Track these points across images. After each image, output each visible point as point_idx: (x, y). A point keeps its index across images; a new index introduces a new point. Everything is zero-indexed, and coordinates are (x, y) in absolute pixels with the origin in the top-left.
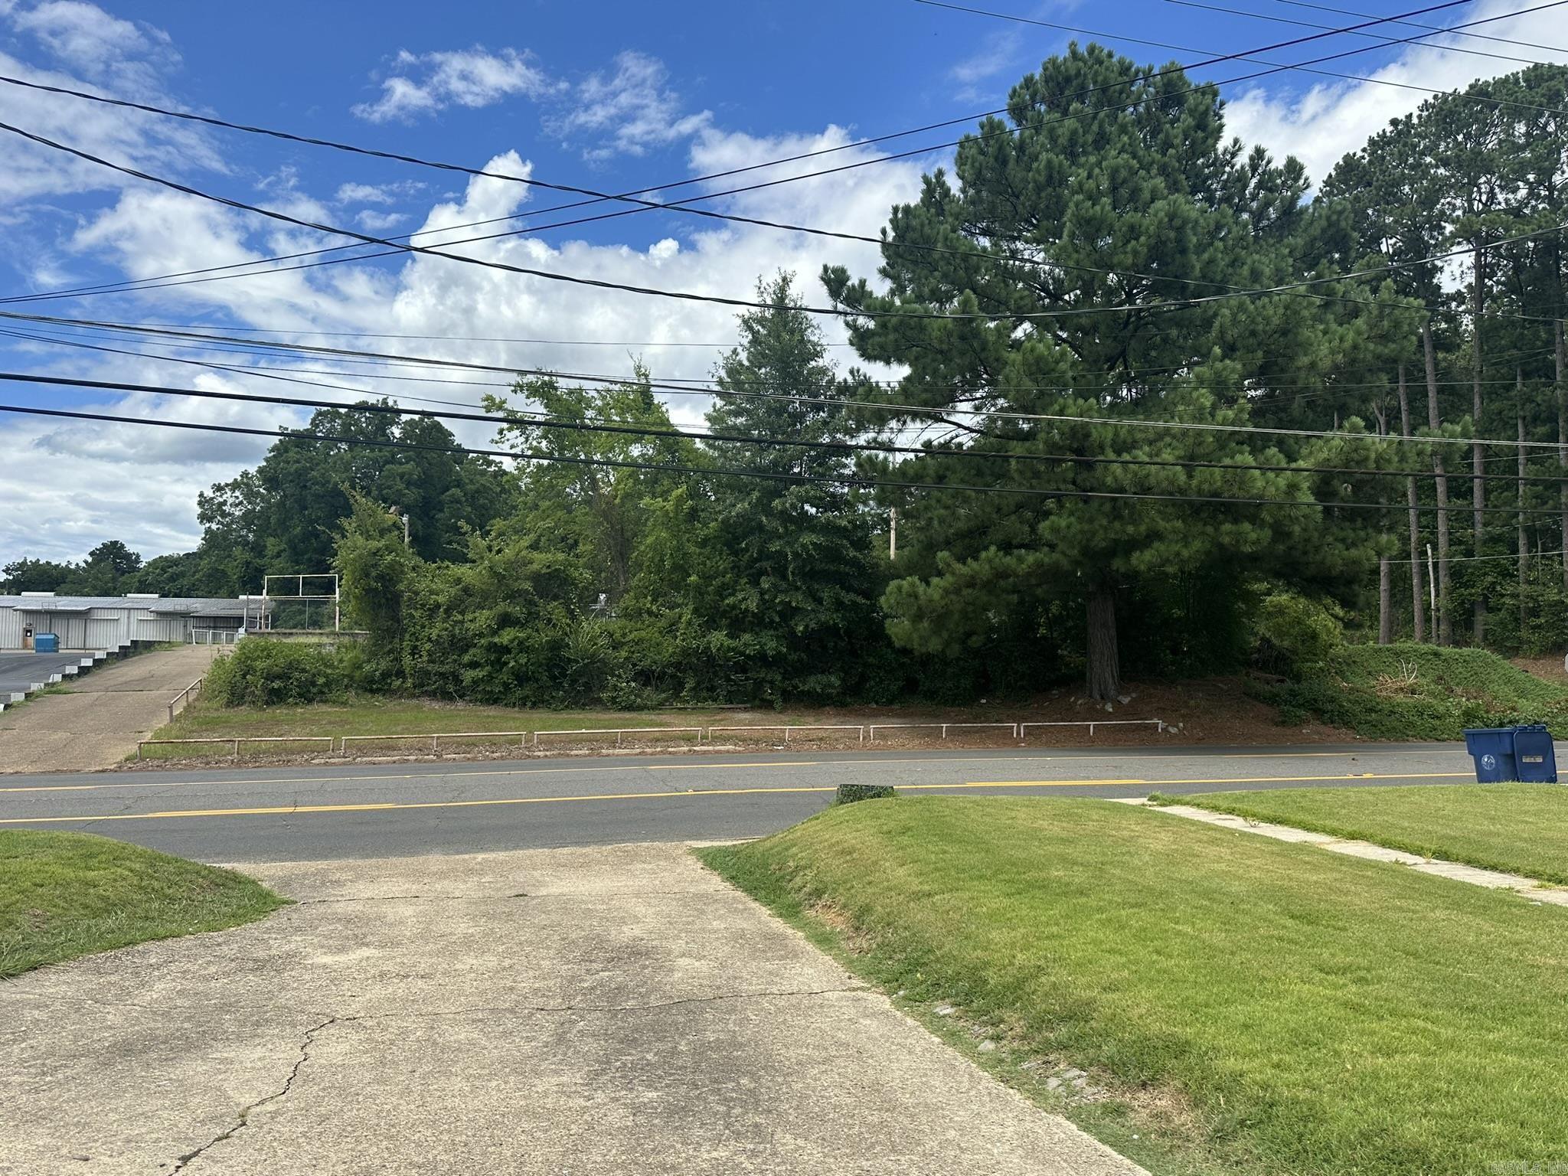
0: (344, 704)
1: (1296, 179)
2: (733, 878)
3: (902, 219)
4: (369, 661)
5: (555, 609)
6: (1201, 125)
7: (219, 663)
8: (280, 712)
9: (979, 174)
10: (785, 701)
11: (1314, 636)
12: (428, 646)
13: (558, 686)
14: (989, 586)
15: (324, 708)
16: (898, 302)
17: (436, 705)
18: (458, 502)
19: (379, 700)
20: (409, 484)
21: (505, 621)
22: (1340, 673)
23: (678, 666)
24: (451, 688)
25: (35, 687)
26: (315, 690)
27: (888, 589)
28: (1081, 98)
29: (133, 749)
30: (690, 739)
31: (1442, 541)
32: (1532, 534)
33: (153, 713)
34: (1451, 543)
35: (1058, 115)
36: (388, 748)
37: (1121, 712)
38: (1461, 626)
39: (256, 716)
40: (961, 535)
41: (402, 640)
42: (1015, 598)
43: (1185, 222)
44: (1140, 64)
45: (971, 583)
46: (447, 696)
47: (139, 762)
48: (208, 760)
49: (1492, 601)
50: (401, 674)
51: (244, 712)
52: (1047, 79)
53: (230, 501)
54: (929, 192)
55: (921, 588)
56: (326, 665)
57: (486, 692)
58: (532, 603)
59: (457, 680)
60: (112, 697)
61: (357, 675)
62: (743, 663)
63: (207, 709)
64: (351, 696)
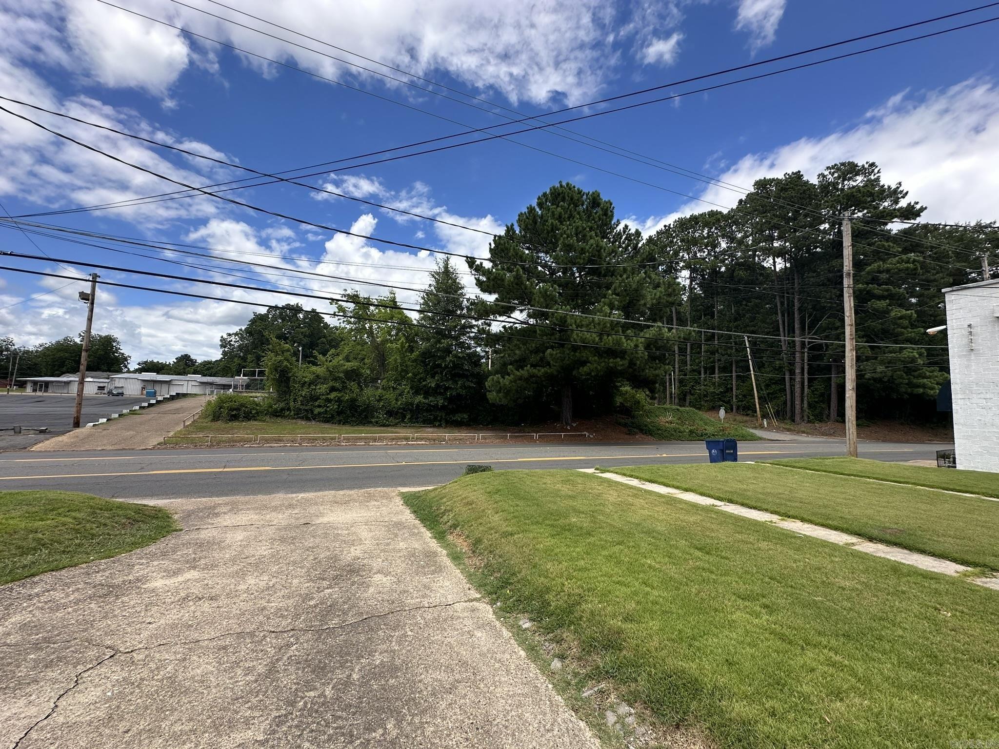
0: (264, 421)
1: (639, 237)
2: (415, 512)
3: (498, 239)
4: (275, 404)
5: (353, 385)
6: (606, 214)
7: (209, 403)
8: (235, 424)
9: (526, 226)
10: (446, 424)
11: (639, 402)
12: (301, 398)
13: (353, 416)
14: (527, 380)
15: (256, 423)
16: (494, 270)
17: (303, 423)
18: (324, 343)
19: (279, 420)
20: (305, 336)
21: (333, 389)
22: (647, 416)
23: (404, 409)
24: (310, 415)
25: (125, 411)
26: (251, 415)
27: (489, 380)
28: (563, 200)
29: (161, 440)
30: (407, 439)
31: (677, 370)
32: (706, 369)
33: (177, 424)
34: (680, 371)
35: (555, 206)
36: (279, 440)
37: (573, 429)
38: (682, 400)
39: (224, 425)
40: (516, 361)
41: (290, 396)
42: (535, 386)
43: (601, 248)
44: (585, 190)
45: (520, 379)
46: (308, 419)
47: (164, 445)
48: (196, 445)
49: (692, 392)
50: (289, 409)
51: (219, 424)
52: (551, 194)
53: (234, 340)
54: (508, 231)
55: (501, 380)
56: (257, 405)
57: (324, 417)
58: (344, 382)
59: (312, 412)
60: (160, 417)
61: (270, 410)
62: (430, 408)
63: (202, 423)
64: (267, 418)
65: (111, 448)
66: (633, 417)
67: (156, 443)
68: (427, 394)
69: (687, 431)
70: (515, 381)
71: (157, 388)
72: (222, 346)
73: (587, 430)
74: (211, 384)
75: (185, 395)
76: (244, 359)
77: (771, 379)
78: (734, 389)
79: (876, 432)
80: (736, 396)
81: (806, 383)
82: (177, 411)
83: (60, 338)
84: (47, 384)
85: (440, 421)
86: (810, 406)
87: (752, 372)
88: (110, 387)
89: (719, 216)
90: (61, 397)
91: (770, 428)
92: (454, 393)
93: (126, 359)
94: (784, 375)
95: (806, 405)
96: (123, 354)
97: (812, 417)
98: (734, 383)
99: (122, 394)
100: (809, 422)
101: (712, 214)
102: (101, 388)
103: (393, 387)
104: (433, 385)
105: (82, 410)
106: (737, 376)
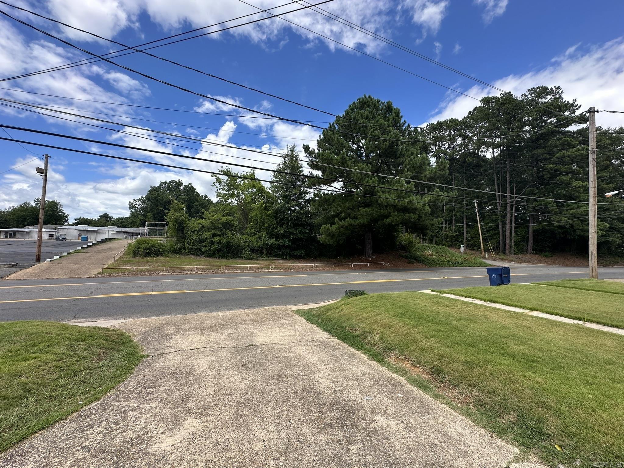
0: (168, 257)
4: (175, 245)
5: (228, 232)
6: (397, 116)
7: (130, 245)
8: (149, 259)
10: (290, 257)
11: (412, 242)
12: (192, 241)
13: (229, 253)
14: (347, 228)
15: (162, 258)
17: (195, 257)
19: (178, 256)
21: (214, 235)
22: (418, 251)
23: (262, 248)
24: (199, 253)
25: (71, 251)
26: (159, 253)
27: (322, 228)
28: (369, 107)
29: (100, 270)
30: (268, 268)
32: (446, 221)
33: (109, 259)
36: (182, 270)
37: (374, 260)
39: (141, 260)
41: (185, 240)
42: (351, 231)
44: (381, 101)
45: (343, 227)
46: (198, 255)
47: (102, 274)
48: (124, 273)
49: (438, 235)
50: (184, 248)
51: (138, 259)
52: (359, 103)
53: (138, 204)
55: (330, 228)
56: (163, 246)
57: (209, 254)
58: (222, 230)
59: (200, 250)
60: (96, 254)
61: (172, 249)
62: (279, 247)
63: (126, 258)
64: (170, 254)
65: (64, 277)
66: (409, 252)
67: (96, 273)
68: (278, 237)
69: (446, 261)
70: (339, 229)
71: (88, 235)
72: (130, 208)
73: (383, 260)
74: (124, 232)
75: (111, 240)
76: (145, 216)
77: (489, 227)
78: (465, 233)
79: (557, 260)
80: (466, 238)
81: (513, 230)
82: (106, 251)
83: (22, 203)
84: (14, 233)
85: (286, 255)
86: (516, 244)
87: (479, 223)
88: (56, 235)
89: (457, 122)
90: (24, 242)
91: (490, 258)
92: (295, 237)
93: (66, 217)
94: (499, 224)
95: (513, 244)
96: (64, 213)
97: (517, 251)
98: (465, 229)
99: (65, 239)
100: (515, 254)
101: (452, 120)
102: (51, 236)
103: (254, 233)
104: (282, 232)
105: (42, 249)
106: (467, 225)
